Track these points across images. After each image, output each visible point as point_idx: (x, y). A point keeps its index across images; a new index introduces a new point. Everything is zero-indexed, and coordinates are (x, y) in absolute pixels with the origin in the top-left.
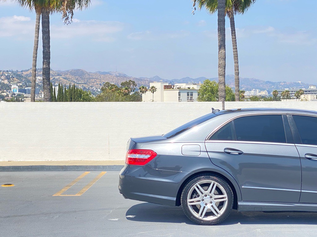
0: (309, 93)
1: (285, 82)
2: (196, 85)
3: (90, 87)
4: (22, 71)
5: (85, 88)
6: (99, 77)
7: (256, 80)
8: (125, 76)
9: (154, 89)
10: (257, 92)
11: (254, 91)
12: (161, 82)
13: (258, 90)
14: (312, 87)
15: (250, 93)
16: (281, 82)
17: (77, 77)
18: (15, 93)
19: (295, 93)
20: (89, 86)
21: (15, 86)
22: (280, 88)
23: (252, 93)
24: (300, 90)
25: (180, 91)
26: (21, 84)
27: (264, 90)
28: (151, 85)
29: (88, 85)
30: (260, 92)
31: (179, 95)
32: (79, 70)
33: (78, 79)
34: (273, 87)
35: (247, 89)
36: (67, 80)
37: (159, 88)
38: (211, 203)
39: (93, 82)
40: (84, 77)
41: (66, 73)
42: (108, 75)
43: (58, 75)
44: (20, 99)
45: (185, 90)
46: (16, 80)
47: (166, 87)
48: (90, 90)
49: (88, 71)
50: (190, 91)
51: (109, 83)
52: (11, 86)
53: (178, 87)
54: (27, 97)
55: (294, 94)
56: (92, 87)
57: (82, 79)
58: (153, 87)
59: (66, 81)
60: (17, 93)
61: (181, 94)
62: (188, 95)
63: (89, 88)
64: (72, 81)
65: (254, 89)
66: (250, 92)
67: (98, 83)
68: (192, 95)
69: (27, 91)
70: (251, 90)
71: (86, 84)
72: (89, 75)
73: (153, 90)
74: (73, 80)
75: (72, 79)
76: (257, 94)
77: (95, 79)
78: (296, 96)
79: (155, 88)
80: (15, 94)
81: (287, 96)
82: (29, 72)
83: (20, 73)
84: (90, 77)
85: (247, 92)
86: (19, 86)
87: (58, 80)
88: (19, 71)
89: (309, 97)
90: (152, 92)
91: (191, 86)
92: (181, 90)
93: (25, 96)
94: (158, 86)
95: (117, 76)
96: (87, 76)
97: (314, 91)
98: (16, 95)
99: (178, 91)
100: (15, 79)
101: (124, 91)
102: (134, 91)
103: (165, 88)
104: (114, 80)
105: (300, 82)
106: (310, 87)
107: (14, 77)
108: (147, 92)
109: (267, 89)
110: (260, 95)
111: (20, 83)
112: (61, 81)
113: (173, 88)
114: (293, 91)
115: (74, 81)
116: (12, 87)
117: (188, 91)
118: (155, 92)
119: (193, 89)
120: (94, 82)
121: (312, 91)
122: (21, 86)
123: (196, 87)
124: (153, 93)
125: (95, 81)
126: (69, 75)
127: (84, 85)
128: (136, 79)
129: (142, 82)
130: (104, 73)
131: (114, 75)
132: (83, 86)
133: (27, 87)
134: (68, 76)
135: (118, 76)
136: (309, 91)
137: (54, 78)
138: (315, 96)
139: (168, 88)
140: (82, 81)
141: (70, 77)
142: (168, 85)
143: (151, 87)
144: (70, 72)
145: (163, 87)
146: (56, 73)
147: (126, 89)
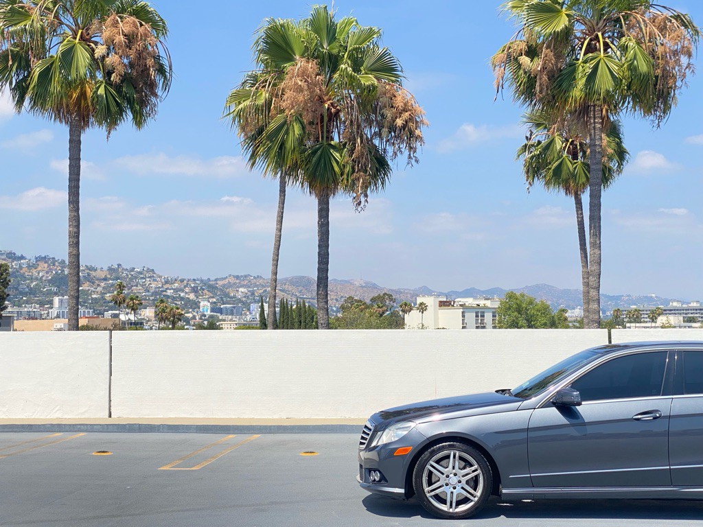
0: (671, 314)
2: (489, 301)
4: (216, 280)
6: (334, 288)
8: (375, 287)
9: (423, 306)
12: (433, 295)
14: (675, 304)
15: (573, 313)
17: (300, 288)
18: (206, 313)
19: (650, 312)
21: (206, 303)
22: (621, 305)
23: (576, 313)
24: (657, 308)
25: (465, 310)
26: (214, 300)
28: (419, 300)
31: (463, 316)
32: (303, 277)
33: (304, 290)
34: (609, 303)
36: (285, 292)
37: (432, 306)
40: (312, 288)
41: (283, 282)
42: (349, 285)
45: (471, 308)
46: (208, 293)
47: (442, 304)
50: (480, 310)
51: (353, 298)
52: (200, 303)
53: (460, 303)
54: (224, 321)
55: (647, 314)
57: (309, 292)
58: (421, 304)
59: (283, 295)
60: (209, 313)
61: (466, 314)
62: (477, 316)
64: (293, 294)
66: (573, 311)
67: (333, 297)
68: (483, 316)
69: (224, 311)
70: (574, 309)
71: (314, 299)
73: (423, 308)
74: (295, 293)
75: (293, 291)
78: (651, 318)
79: (426, 305)
80: (205, 316)
81: (636, 318)
82: (227, 280)
83: (213, 283)
86: (211, 304)
88: (211, 279)
89: (672, 319)
90: (420, 312)
91: (482, 302)
92: (467, 308)
94: (430, 301)
95: (362, 287)
97: (678, 310)
98: (208, 316)
99: (462, 310)
100: (206, 291)
101: (377, 310)
103: (440, 306)
104: (358, 293)
106: (671, 303)
107: (204, 289)
111: (213, 297)
113: (453, 306)
115: (296, 295)
116: (201, 305)
117: (477, 310)
118: (425, 312)
119: (485, 307)
121: (675, 310)
122: (215, 303)
123: (489, 303)
124: (422, 313)
127: (311, 300)
128: (392, 290)
131: (358, 285)
133: (224, 304)
134: (287, 286)
135: (365, 287)
136: (671, 310)
137: (266, 290)
138: (681, 318)
139: (445, 306)
140: (308, 294)
141: (290, 289)
142: (445, 300)
143: (418, 303)
144: (290, 281)
145: (438, 303)
146: (267, 282)
147: (379, 307)
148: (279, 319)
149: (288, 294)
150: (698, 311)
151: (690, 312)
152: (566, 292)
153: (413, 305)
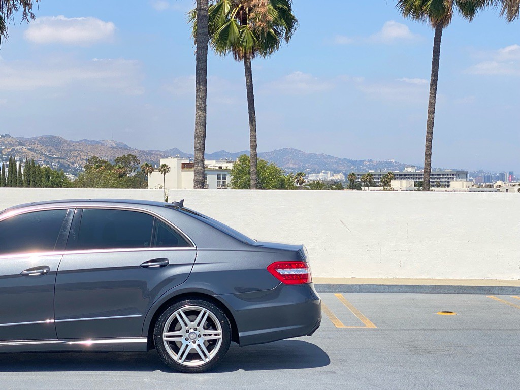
0: (404, 179)
1: (371, 161)
2: (231, 164)
3: (71, 165)
5: (62, 165)
6: (85, 149)
7: (327, 157)
8: (125, 148)
9: (165, 168)
10: (329, 175)
11: (324, 173)
12: (177, 157)
13: (329, 172)
14: (410, 169)
15: (317, 176)
16: (365, 161)
17: (50, 148)
19: (382, 177)
20: (68, 163)
22: (363, 170)
23: (321, 177)
24: (389, 173)
25: (207, 172)
27: (339, 172)
28: (162, 162)
29: (67, 161)
30: (333, 175)
31: (205, 178)
32: (53, 137)
33: (52, 151)
34: (352, 167)
35: (314, 171)
36: (35, 152)
37: (175, 167)
39: (75, 156)
40: (62, 148)
41: (33, 141)
42: (100, 145)
43: (20, 144)
45: (213, 170)
47: (185, 166)
48: (70, 168)
49: (68, 139)
50: (222, 173)
51: (97, 158)
55: (380, 179)
56: (73, 163)
57: (58, 151)
58: (164, 165)
59: (32, 154)
61: (208, 176)
62: (219, 178)
63: (69, 165)
64: (42, 154)
65: (323, 171)
66: (318, 174)
67: (83, 157)
68: (225, 178)
70: (319, 172)
71: (64, 159)
72: (69, 144)
73: (164, 169)
74: (44, 153)
75: (43, 150)
76: (329, 179)
77: (79, 151)
78: (383, 183)
79: (168, 167)
81: (370, 181)
84: (72, 148)
85: (314, 174)
87: (19, 152)
89: (405, 184)
90: (162, 173)
91: (224, 165)
92: (209, 171)
94: (173, 163)
95: (113, 148)
96: (66, 147)
97: (412, 175)
101: (117, 171)
102: (134, 171)
103: (183, 168)
104: (108, 154)
105: (393, 161)
106: (406, 168)
108: (153, 172)
109: (344, 171)
110: (332, 180)
112: (25, 154)
114: (380, 175)
115: (46, 155)
117: (219, 173)
118: (167, 173)
119: (227, 170)
120: (77, 157)
121: (409, 175)
123: (230, 166)
124: (164, 174)
125: (79, 154)
126: (38, 144)
127: (61, 160)
128: (144, 152)
129: (152, 157)
130: (93, 143)
131: (109, 146)
132: (59, 162)
134: (36, 145)
135: (115, 148)
136: (405, 175)
137: (14, 149)
138: (413, 183)
139: (187, 168)
140: (57, 154)
141: (39, 148)
142: (188, 162)
143: (161, 165)
144: (39, 140)
145: (181, 165)
146: (16, 141)
147: (120, 168)
148: (8, 178)
149: (38, 154)
152: (312, 156)
153: (156, 167)
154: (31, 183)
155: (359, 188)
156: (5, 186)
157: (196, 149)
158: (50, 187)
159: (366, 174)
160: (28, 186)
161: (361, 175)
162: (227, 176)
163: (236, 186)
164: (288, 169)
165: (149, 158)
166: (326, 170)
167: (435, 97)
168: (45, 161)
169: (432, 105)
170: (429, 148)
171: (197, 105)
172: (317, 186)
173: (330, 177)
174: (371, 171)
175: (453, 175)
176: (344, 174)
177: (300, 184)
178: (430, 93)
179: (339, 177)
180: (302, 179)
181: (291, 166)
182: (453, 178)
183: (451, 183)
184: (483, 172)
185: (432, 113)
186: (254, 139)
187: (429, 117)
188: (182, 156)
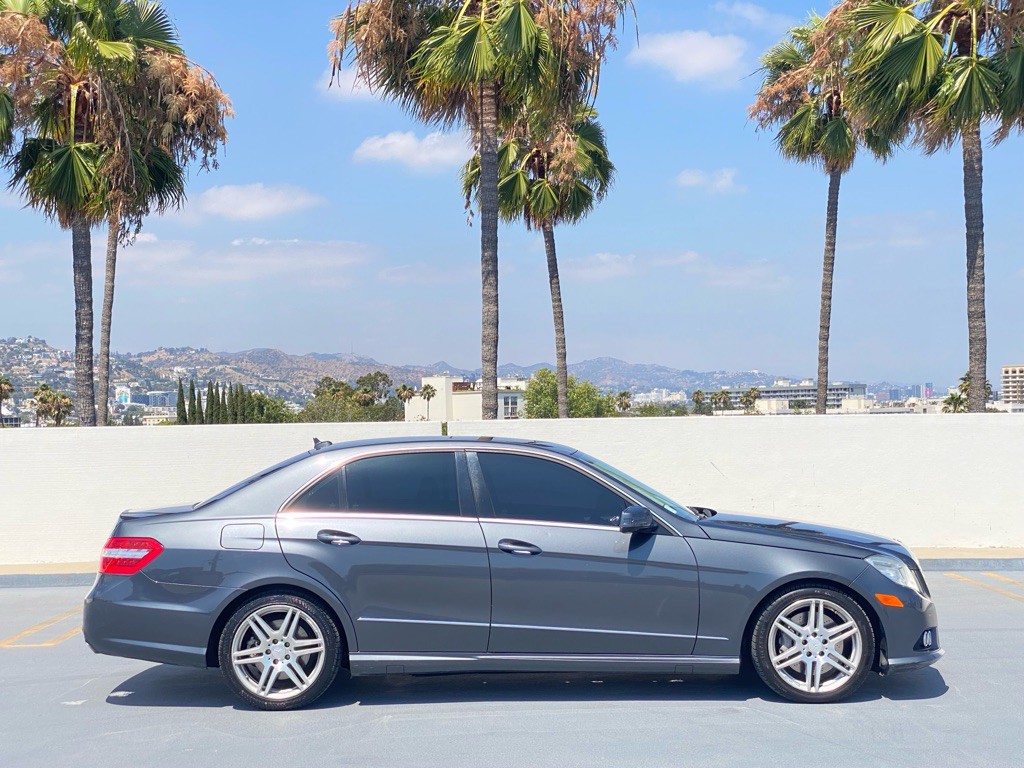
0: (774, 397)
1: (723, 373)
2: (523, 382)
3: (294, 390)
4: (140, 355)
5: (281, 391)
6: (313, 366)
7: (661, 369)
8: (371, 363)
9: (429, 390)
10: (664, 395)
11: (657, 392)
12: (445, 375)
13: (664, 391)
14: (781, 383)
15: (648, 397)
16: (715, 373)
17: (264, 366)
18: (124, 403)
19: (741, 395)
20: (290, 387)
21: (124, 389)
23: (652, 397)
24: (751, 389)
26: (137, 384)
27: (678, 390)
28: (425, 382)
29: (288, 384)
30: (669, 395)
32: (269, 350)
33: (267, 371)
34: (697, 382)
35: (642, 389)
36: (243, 373)
37: (443, 389)
38: (287, 657)
39: (299, 378)
40: (281, 366)
41: (239, 358)
42: (335, 360)
43: (222, 363)
44: (134, 417)
46: (127, 374)
47: (458, 387)
48: (293, 395)
49: (289, 353)
50: (510, 395)
51: (331, 379)
52: (115, 388)
54: (148, 414)
55: (739, 398)
56: (297, 388)
57: (277, 371)
58: (427, 387)
59: (239, 376)
60: (128, 403)
62: (507, 403)
63: (291, 390)
64: (253, 375)
65: (656, 389)
66: (648, 394)
67: (311, 378)
68: (515, 403)
69: (151, 400)
70: (649, 391)
71: (284, 382)
72: (291, 361)
73: (429, 393)
74: (255, 374)
75: (254, 370)
76: (664, 400)
77: (305, 369)
78: (744, 403)
79: (433, 389)
80: (123, 407)
81: (725, 402)
82: (156, 356)
83: (135, 359)
85: (643, 394)
86: (132, 389)
87: (221, 374)
88: (133, 354)
89: (774, 404)
90: (425, 398)
91: (514, 384)
93: (146, 410)
94: (439, 383)
95: (353, 364)
96: (287, 365)
97: (784, 391)
98: (126, 408)
100: (124, 372)
101: (361, 397)
102: (385, 396)
103: (455, 389)
104: (347, 372)
105: (756, 372)
106: (776, 382)
107: (120, 369)
108: (414, 397)
109: (686, 389)
110: (669, 402)
111: (135, 381)
112: (229, 376)
113: (473, 389)
114: (739, 393)
115: (258, 376)
116: (117, 391)
117: (507, 395)
118: (431, 399)
119: (518, 391)
120: (303, 378)
121: (780, 391)
122: (138, 388)
123: (523, 386)
124: (428, 399)
125: (305, 374)
126: (246, 362)
127: (280, 384)
128: (397, 368)
129: (409, 375)
130: (325, 357)
131: (347, 361)
132: (277, 386)
133: (151, 389)
134: (244, 363)
135: (357, 363)
136: (775, 392)
137: (213, 370)
138: (787, 403)
139: (461, 389)
140: (275, 375)
141: (249, 367)
142: (462, 381)
143: (422, 385)
144: (249, 356)
145: (452, 385)
146: (216, 358)
147: (366, 391)
148: (206, 411)
149: (247, 375)
150: (811, 393)
151: (800, 393)
152: (639, 369)
153: (416, 389)
154: (239, 417)
155: (710, 413)
156: (202, 422)
157: (485, 360)
158: (266, 422)
159: (719, 391)
160: (235, 421)
161: (711, 393)
162: (519, 401)
163: (531, 413)
164: (606, 387)
165: (404, 376)
166: (659, 387)
167: (832, 275)
168: (257, 385)
169: (828, 287)
170: (824, 350)
171: (484, 295)
172: (649, 411)
173: (666, 397)
174: (725, 388)
175: (845, 389)
176: (687, 392)
177: (624, 409)
178: (825, 270)
179: (678, 397)
180: (626, 401)
181: (609, 383)
182: (845, 395)
183: (843, 402)
184: (888, 384)
185: (827, 298)
186: (562, 343)
187: (823, 305)
188: (453, 372)
